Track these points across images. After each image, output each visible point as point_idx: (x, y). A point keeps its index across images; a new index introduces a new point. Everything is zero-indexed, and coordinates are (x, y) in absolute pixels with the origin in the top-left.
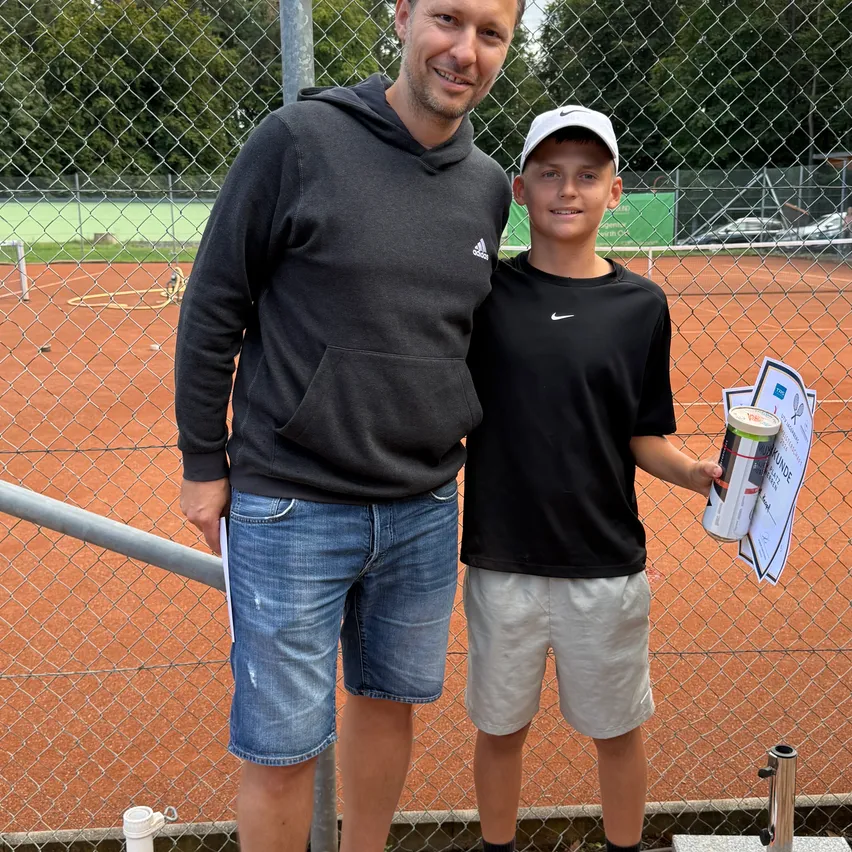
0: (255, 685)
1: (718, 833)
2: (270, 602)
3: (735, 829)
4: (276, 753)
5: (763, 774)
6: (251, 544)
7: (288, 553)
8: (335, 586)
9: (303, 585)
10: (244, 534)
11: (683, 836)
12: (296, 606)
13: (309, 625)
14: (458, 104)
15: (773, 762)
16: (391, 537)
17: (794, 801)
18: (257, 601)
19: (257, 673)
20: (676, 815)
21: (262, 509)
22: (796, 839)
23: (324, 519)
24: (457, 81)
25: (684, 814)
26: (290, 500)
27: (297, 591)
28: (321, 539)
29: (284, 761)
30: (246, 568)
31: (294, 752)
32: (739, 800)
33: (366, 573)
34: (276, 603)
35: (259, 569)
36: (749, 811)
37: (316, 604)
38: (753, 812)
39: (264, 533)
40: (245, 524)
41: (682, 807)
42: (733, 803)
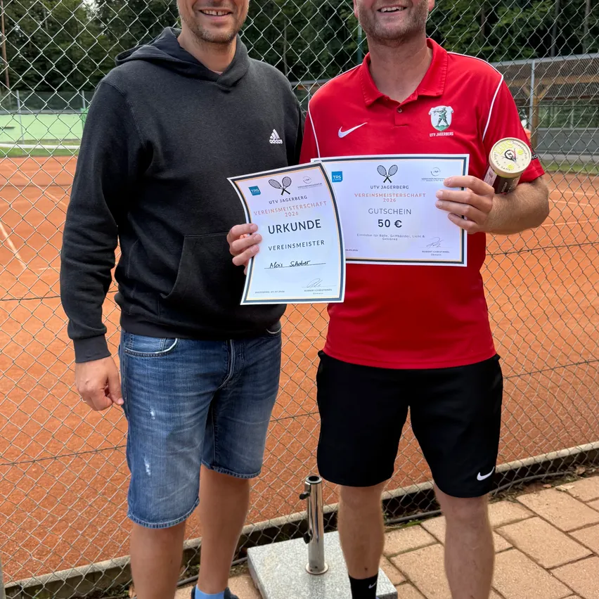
0: (149, 474)
1: (276, 541)
2: (163, 414)
3: (286, 537)
4: (164, 519)
5: (302, 497)
6: (145, 372)
7: (174, 377)
8: (206, 397)
9: (186, 399)
10: (139, 365)
11: (254, 548)
12: (182, 415)
13: (191, 426)
14: (226, 31)
15: (309, 489)
16: (242, 361)
17: (322, 510)
18: (152, 413)
19: (151, 465)
20: (248, 534)
21: (153, 346)
22: (325, 535)
23: (198, 351)
24: (220, 13)
25: (253, 533)
26: (175, 339)
27: (181, 404)
28: (196, 366)
29: (169, 524)
30: (142, 389)
31: (176, 517)
32: (287, 516)
33: (224, 387)
34: (167, 413)
35: (152, 390)
36: (293, 522)
37: (194, 412)
38: (296, 523)
39: (155, 363)
40: (138, 358)
41: (251, 529)
42: (284, 519)
